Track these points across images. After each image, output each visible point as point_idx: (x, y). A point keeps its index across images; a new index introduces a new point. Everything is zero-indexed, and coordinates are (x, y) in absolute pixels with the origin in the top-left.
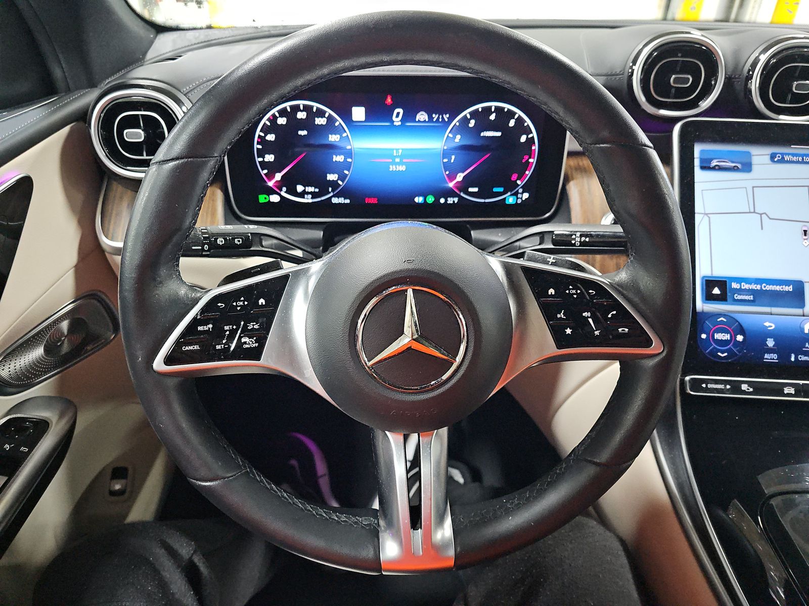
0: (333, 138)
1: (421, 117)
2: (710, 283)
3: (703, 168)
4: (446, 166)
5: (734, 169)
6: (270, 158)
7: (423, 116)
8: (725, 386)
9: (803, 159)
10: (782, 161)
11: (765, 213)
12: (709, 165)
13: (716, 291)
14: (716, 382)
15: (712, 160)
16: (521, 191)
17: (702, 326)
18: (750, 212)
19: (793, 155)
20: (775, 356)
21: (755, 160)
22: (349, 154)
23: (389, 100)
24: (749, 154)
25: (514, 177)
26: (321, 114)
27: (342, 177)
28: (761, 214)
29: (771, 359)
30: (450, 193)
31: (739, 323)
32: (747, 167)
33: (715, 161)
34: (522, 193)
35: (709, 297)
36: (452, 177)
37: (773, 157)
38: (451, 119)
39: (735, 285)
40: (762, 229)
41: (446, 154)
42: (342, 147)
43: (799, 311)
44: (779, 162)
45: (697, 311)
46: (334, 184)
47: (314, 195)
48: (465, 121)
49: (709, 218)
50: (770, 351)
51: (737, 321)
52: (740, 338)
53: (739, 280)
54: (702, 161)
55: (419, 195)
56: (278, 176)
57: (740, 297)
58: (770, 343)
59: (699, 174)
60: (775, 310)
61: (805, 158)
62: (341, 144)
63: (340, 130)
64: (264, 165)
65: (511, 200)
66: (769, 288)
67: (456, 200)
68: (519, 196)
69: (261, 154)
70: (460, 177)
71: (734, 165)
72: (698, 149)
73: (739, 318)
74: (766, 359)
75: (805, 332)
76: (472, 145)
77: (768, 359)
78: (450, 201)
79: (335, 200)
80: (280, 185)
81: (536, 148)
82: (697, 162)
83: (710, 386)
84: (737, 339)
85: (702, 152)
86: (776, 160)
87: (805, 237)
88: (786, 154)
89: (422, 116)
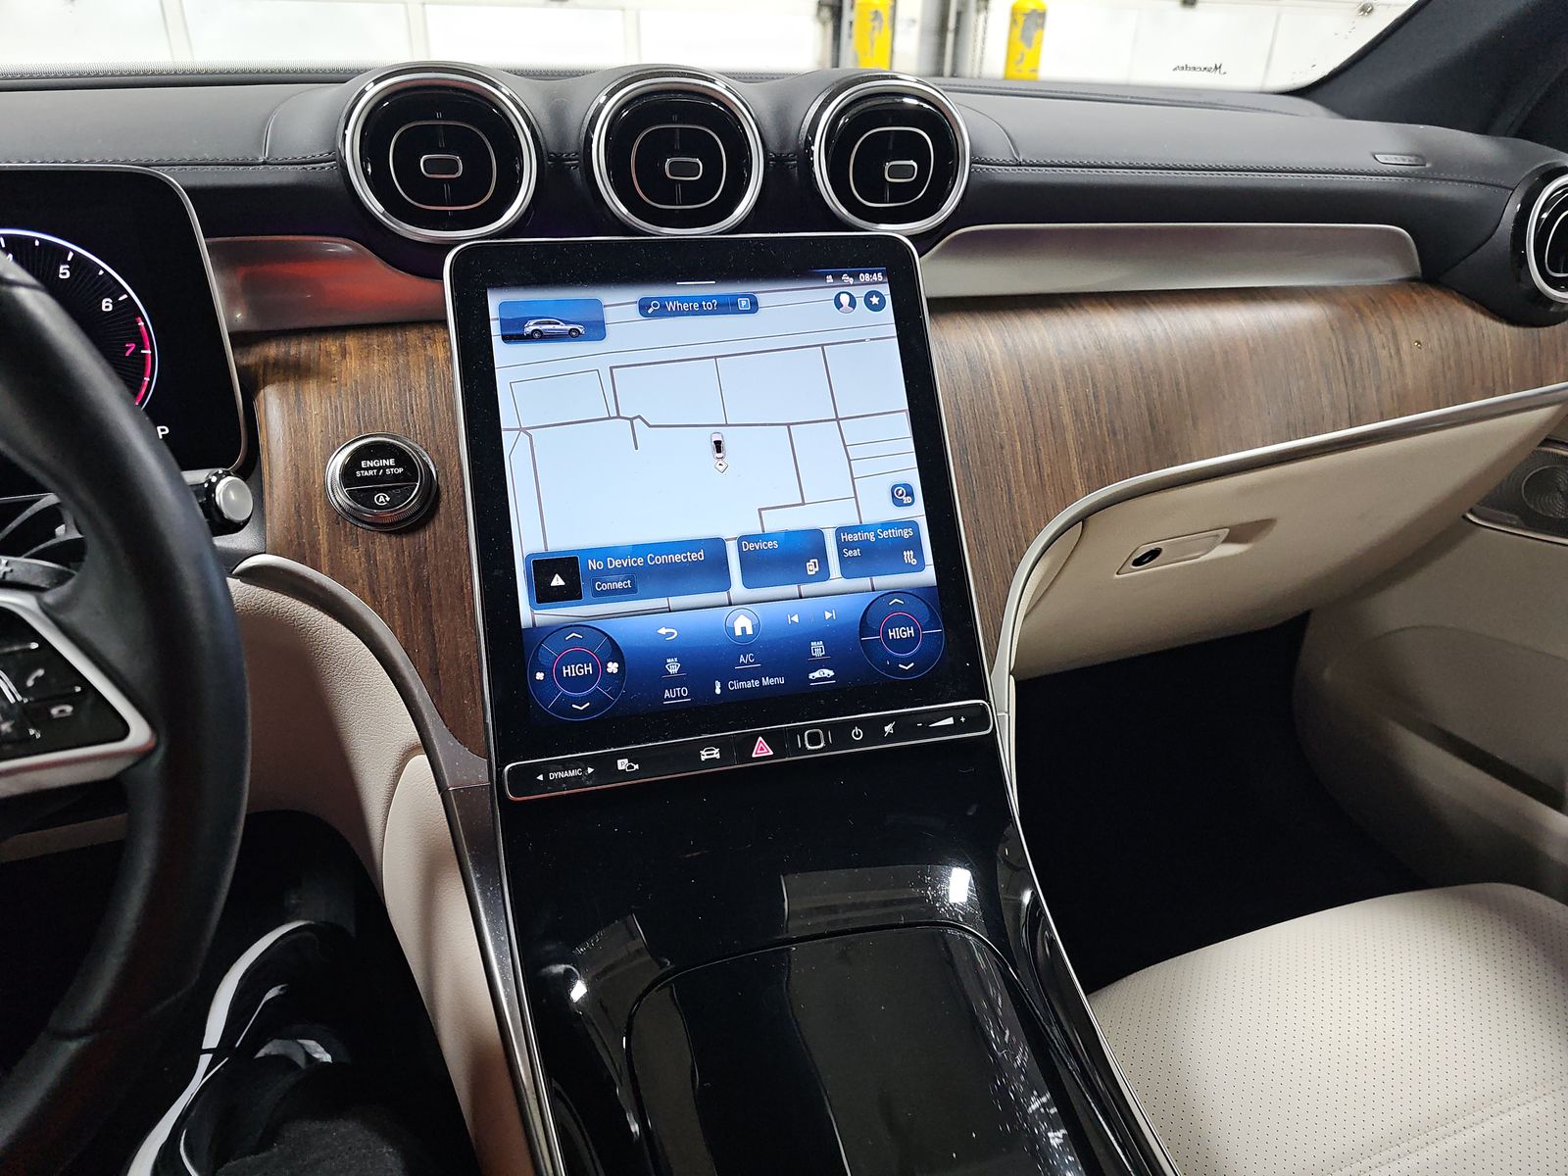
2: (543, 567)
3: (506, 338)
5: (572, 336)
8: (584, 770)
9: (701, 306)
10: (663, 312)
11: (639, 417)
12: (519, 332)
13: (557, 581)
14: (565, 765)
15: (526, 320)
17: (536, 656)
18: (610, 418)
19: (682, 299)
20: (684, 691)
21: (610, 315)
24: (598, 305)
28: (631, 420)
29: (677, 698)
31: (609, 638)
32: (595, 329)
33: (532, 322)
35: (544, 595)
37: (644, 307)
39: (592, 565)
40: (637, 449)
43: (721, 597)
44: (655, 315)
45: (523, 627)
49: (530, 436)
50: (674, 682)
51: (606, 635)
52: (613, 667)
53: (602, 553)
54: (504, 324)
57: (606, 587)
58: (673, 668)
59: (502, 352)
60: (676, 601)
61: (704, 303)
66: (661, 560)
71: (569, 327)
72: (495, 301)
73: (609, 627)
74: (668, 699)
75: (737, 634)
77: (672, 699)
82: (495, 328)
83: (553, 776)
84: (608, 670)
85: (502, 306)
86: (650, 311)
87: (720, 455)
88: (668, 299)
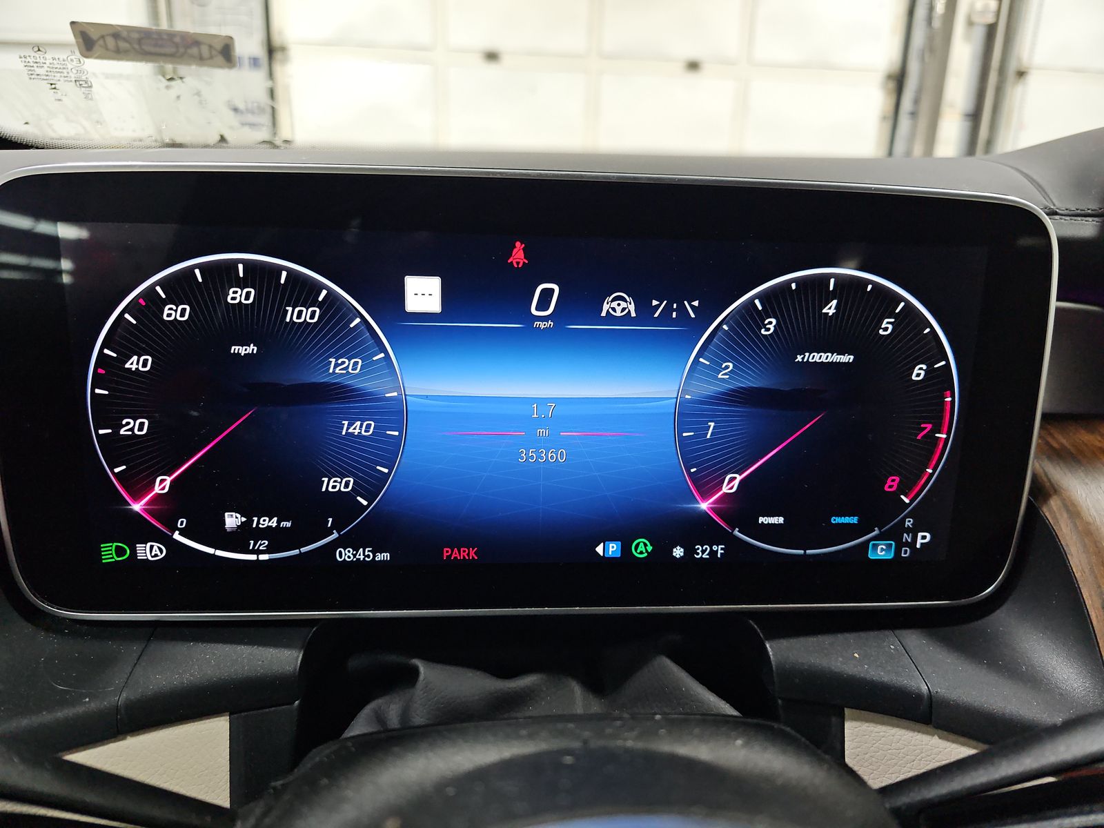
0: (342, 368)
1: (614, 304)
4: (689, 452)
6: (134, 426)
7: (623, 304)
16: (909, 523)
22: (394, 413)
23: (518, 256)
25: (892, 484)
26: (303, 292)
27: (370, 485)
30: (701, 529)
34: (914, 532)
36: (707, 485)
38: (706, 315)
41: (687, 415)
42: (371, 394)
46: (343, 505)
47: (277, 539)
48: (750, 318)
55: (606, 539)
56: (162, 485)
62: (369, 385)
63: (363, 342)
64: (117, 448)
65: (881, 552)
67: (719, 550)
68: (907, 537)
69: (109, 413)
70: (731, 484)
76: (771, 389)
78: (702, 552)
79: (346, 555)
80: (167, 509)
81: (954, 399)
89: (619, 305)
